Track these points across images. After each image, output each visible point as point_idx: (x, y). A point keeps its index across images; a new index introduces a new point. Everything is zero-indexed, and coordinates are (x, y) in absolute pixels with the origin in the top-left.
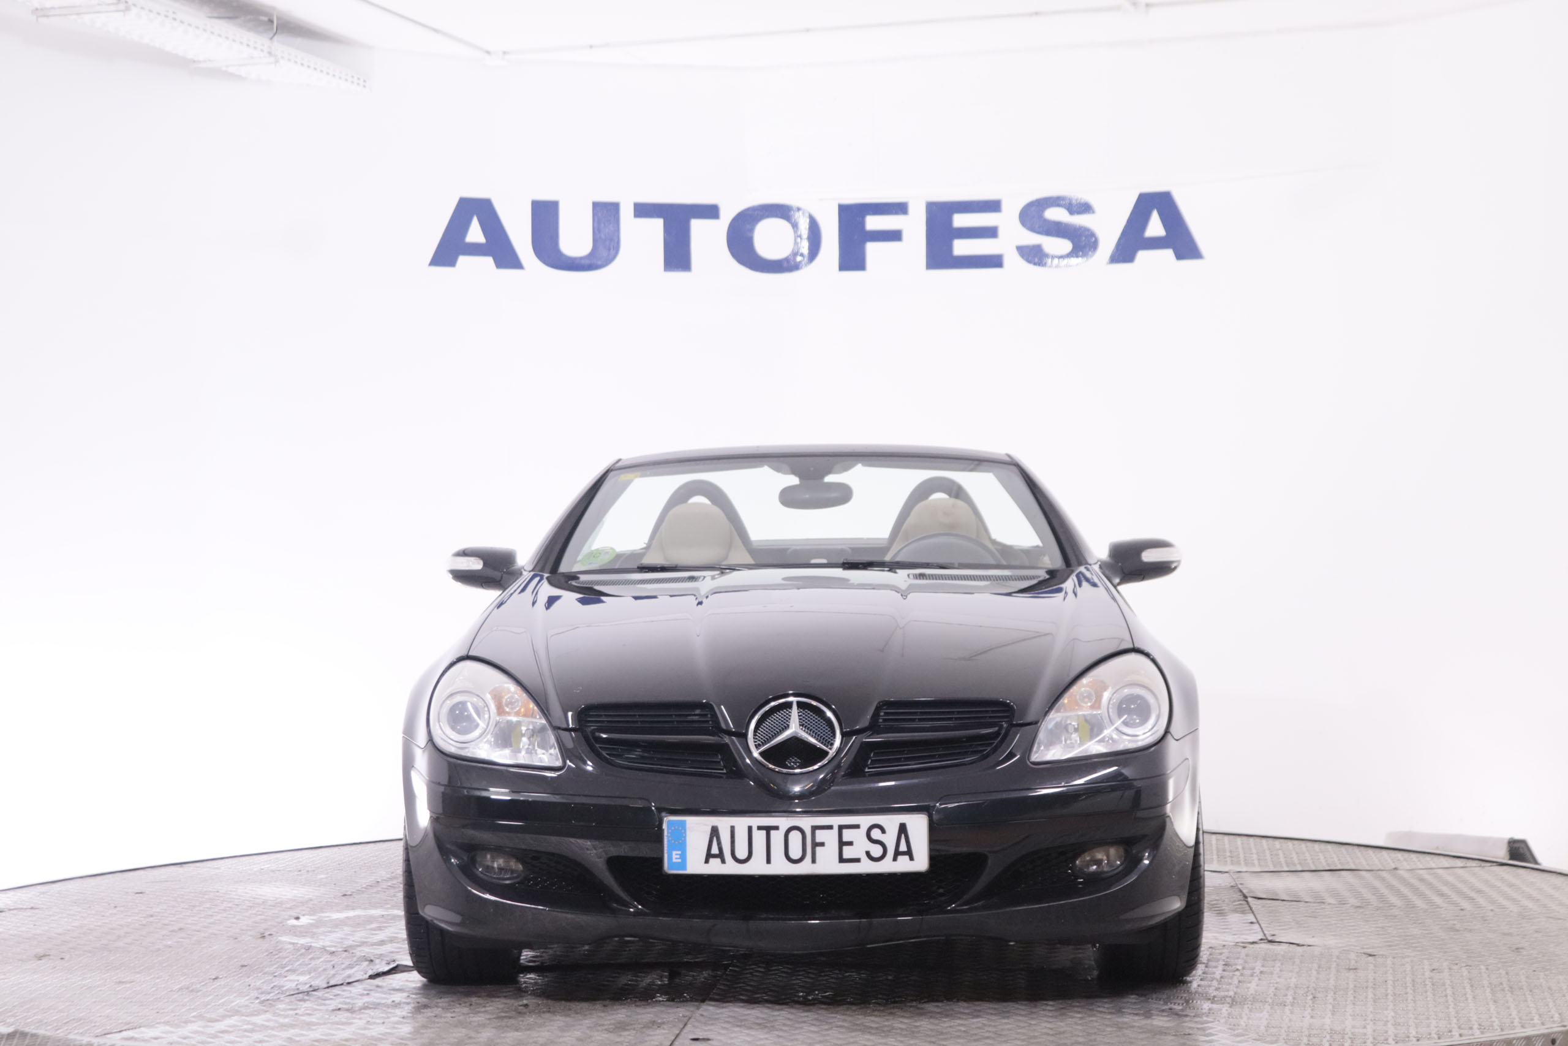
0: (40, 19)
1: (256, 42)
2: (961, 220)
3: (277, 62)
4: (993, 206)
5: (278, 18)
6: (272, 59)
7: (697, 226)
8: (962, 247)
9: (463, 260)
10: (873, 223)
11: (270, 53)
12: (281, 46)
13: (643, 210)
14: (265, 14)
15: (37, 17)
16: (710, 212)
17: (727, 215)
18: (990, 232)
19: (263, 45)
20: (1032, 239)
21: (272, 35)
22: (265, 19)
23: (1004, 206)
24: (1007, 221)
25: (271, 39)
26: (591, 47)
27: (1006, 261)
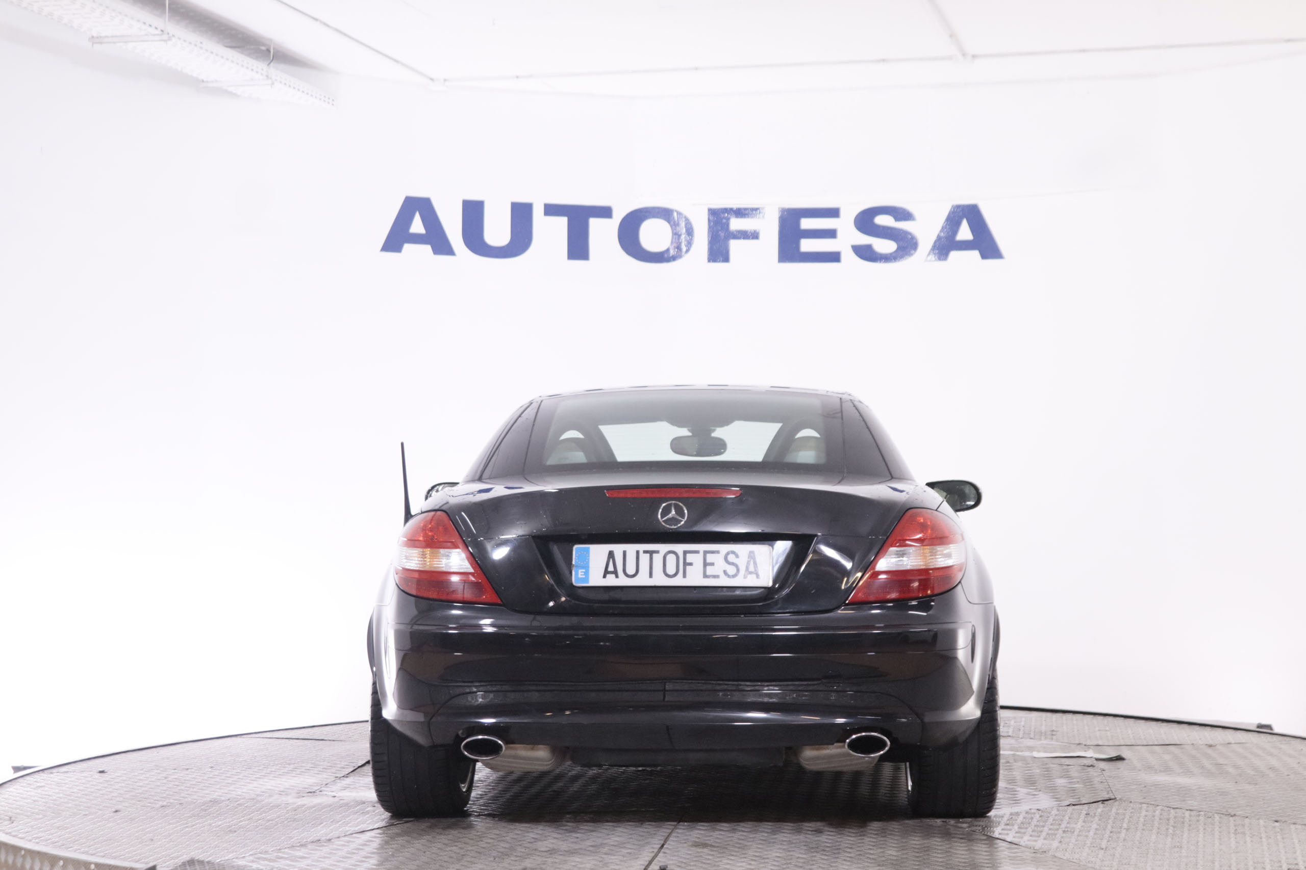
0: (95, 45)
1: (257, 67)
2: (807, 224)
3: (273, 84)
4: (833, 213)
5: (274, 49)
6: (269, 82)
7: (594, 223)
8: (807, 245)
9: (407, 247)
10: (736, 224)
11: (267, 76)
12: (276, 71)
13: (552, 210)
14: (263, 45)
15: (93, 43)
16: (605, 212)
17: (619, 215)
18: (831, 234)
19: (262, 70)
20: (864, 239)
21: (269, 62)
22: (263, 48)
23: (842, 213)
24: (845, 226)
25: (269, 65)
26: (517, 77)
27: (843, 257)
